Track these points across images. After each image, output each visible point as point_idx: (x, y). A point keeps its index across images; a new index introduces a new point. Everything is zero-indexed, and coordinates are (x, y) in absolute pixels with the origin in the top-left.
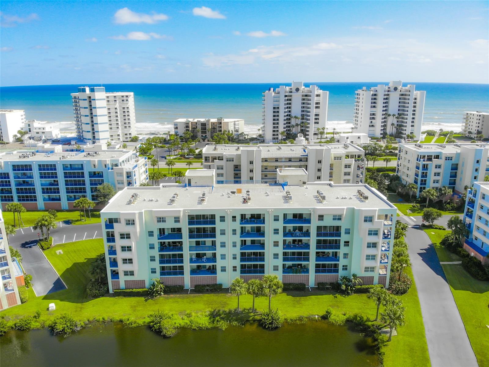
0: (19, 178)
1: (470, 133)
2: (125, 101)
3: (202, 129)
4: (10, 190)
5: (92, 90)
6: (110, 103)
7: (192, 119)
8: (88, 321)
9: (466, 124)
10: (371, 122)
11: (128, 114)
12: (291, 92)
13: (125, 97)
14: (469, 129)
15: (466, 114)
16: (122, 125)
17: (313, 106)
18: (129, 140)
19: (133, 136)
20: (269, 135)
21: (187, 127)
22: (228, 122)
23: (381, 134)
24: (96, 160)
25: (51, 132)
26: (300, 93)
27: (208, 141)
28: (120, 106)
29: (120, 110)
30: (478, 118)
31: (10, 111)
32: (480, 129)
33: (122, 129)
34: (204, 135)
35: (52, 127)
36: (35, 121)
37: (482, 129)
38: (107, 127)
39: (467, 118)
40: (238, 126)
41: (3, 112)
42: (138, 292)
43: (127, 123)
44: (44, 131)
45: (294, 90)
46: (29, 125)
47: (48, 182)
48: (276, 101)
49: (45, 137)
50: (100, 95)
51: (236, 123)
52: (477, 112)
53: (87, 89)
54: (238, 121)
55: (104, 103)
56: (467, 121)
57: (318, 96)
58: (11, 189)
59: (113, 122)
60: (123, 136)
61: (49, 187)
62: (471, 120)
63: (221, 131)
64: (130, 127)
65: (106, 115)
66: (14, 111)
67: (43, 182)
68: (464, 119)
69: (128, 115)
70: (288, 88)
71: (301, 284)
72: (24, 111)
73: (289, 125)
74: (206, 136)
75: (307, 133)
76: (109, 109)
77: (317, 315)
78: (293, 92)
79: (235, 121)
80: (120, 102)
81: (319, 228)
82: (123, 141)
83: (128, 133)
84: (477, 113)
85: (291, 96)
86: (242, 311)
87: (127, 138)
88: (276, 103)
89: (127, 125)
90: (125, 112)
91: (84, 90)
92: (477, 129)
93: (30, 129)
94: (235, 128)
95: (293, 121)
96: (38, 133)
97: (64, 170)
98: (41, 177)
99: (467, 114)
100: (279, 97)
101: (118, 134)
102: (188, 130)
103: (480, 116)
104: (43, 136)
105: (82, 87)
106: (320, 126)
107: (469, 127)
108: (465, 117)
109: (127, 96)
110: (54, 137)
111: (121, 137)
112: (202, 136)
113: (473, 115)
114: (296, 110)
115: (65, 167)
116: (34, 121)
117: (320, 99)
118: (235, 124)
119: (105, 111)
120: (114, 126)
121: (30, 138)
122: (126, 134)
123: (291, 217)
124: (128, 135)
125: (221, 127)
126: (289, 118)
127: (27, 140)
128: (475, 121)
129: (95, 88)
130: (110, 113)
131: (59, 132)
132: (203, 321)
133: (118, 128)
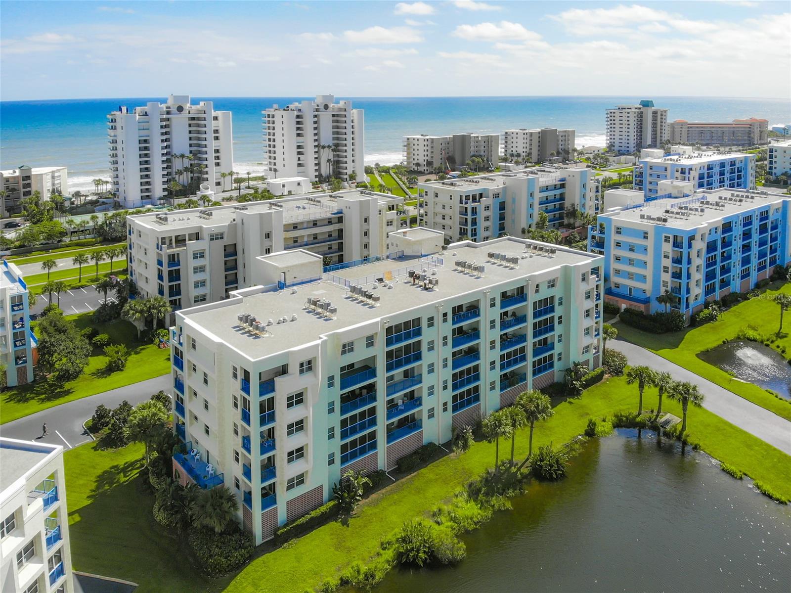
1: (418, 165)
9: (408, 154)
10: (299, 158)
12: (168, 113)
14: (414, 159)
15: (406, 140)
17: (210, 136)
22: (42, 174)
23: (316, 177)
26: (185, 115)
30: (426, 143)
32: (429, 158)
37: (432, 157)
39: (409, 145)
40: (58, 181)
48: (143, 129)
51: (56, 174)
52: (422, 135)
54: (59, 171)
56: (408, 149)
57: (216, 118)
62: (416, 147)
63: (29, 193)
68: (405, 146)
70: (164, 106)
73: (171, 170)
78: (172, 112)
79: (53, 172)
84: (422, 137)
88: (143, 133)
92: (426, 158)
94: (53, 184)
95: (178, 165)
99: (408, 139)
100: (148, 122)
103: (427, 140)
106: (223, 169)
107: (414, 157)
108: (406, 144)
113: (418, 140)
114: (181, 142)
117: (220, 124)
118: (53, 177)
125: (29, 185)
126: (170, 158)
128: (421, 148)
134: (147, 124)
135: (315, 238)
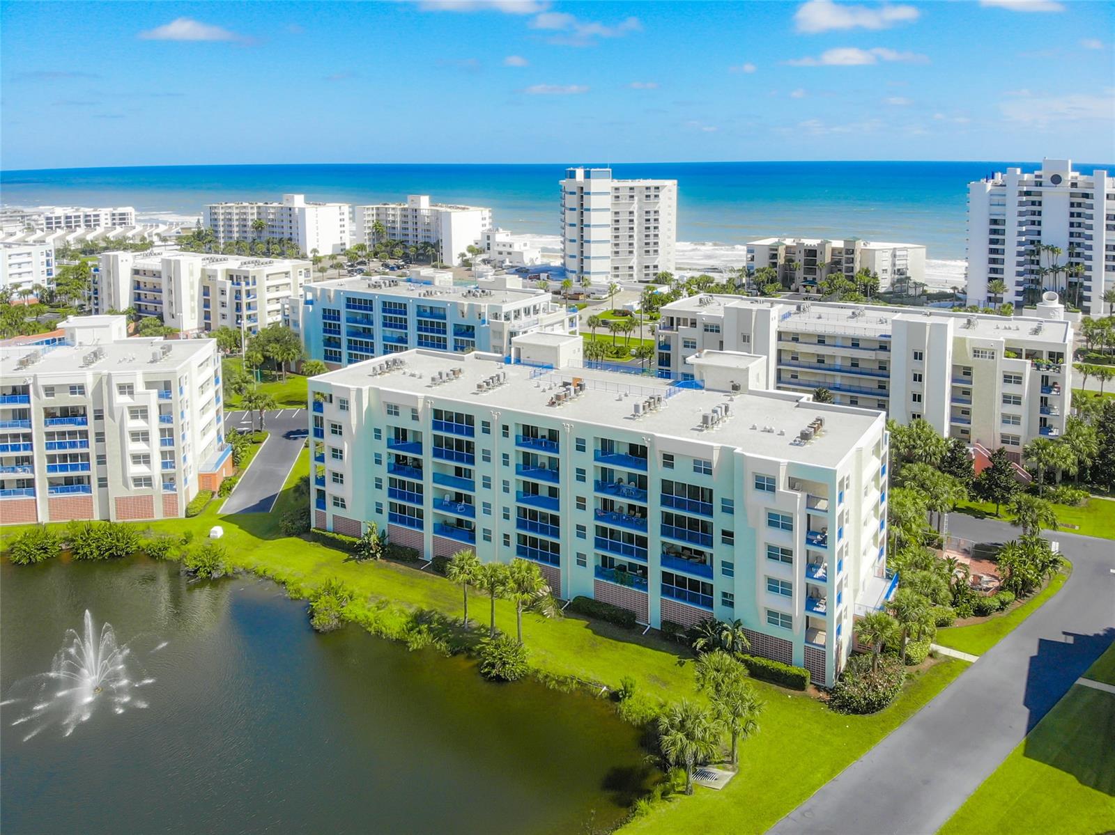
0: (356, 322)
2: (652, 197)
3: (807, 263)
4: (338, 341)
5: (587, 175)
6: (622, 201)
7: (792, 240)
8: (264, 572)
11: (656, 225)
12: (1039, 184)
13: (652, 189)
16: (640, 247)
17: (1100, 222)
18: (652, 278)
19: (660, 271)
20: (978, 293)
21: (774, 256)
22: (875, 250)
24: (466, 303)
25: (521, 254)
26: (1064, 188)
27: (818, 291)
28: (640, 208)
29: (640, 216)
31: (464, 209)
33: (639, 255)
34: (810, 278)
35: (528, 245)
36: (501, 230)
38: (607, 249)
40: (903, 262)
41: (449, 210)
42: (343, 542)
43: (652, 244)
44: (510, 250)
45: (1046, 180)
46: (488, 238)
47: (395, 336)
48: (997, 205)
49: (511, 262)
50: (602, 185)
51: (900, 253)
53: (580, 173)
54: (904, 249)
55: (607, 201)
58: (340, 339)
59: (624, 241)
60: (640, 271)
61: (394, 344)
63: (851, 269)
64: (656, 251)
65: (608, 226)
66: (471, 208)
67: (388, 334)
69: (655, 228)
70: (1029, 175)
71: (626, 612)
72: (490, 211)
73: (1035, 267)
74: (814, 279)
75: (1086, 294)
76: (617, 213)
77: (608, 687)
78: (1043, 184)
79: (895, 249)
80: (640, 200)
81: (667, 486)
82: (640, 282)
83: (651, 265)
85: (1040, 194)
86: (475, 629)
87: (647, 275)
88: (996, 209)
89: (651, 249)
90: (651, 221)
91: (572, 175)
93: (489, 244)
94: (894, 265)
95: (1046, 260)
96: (500, 253)
97: (418, 316)
98: (385, 325)
100: (1004, 195)
101: (630, 265)
102: (775, 265)
104: (507, 260)
105: (572, 169)
109: (657, 188)
110: (527, 262)
111: (635, 272)
112: (805, 278)
114: (1055, 228)
115: (421, 311)
116: (497, 230)
118: (895, 256)
119: (608, 218)
120: (624, 248)
121: (485, 261)
122: (647, 267)
123: (624, 450)
124: (651, 268)
126: (1033, 249)
127: (479, 265)
129: (592, 170)
130: (618, 221)
131: (539, 255)
132: (393, 623)
133: (631, 252)
134: (1003, 197)
135: (855, 365)
